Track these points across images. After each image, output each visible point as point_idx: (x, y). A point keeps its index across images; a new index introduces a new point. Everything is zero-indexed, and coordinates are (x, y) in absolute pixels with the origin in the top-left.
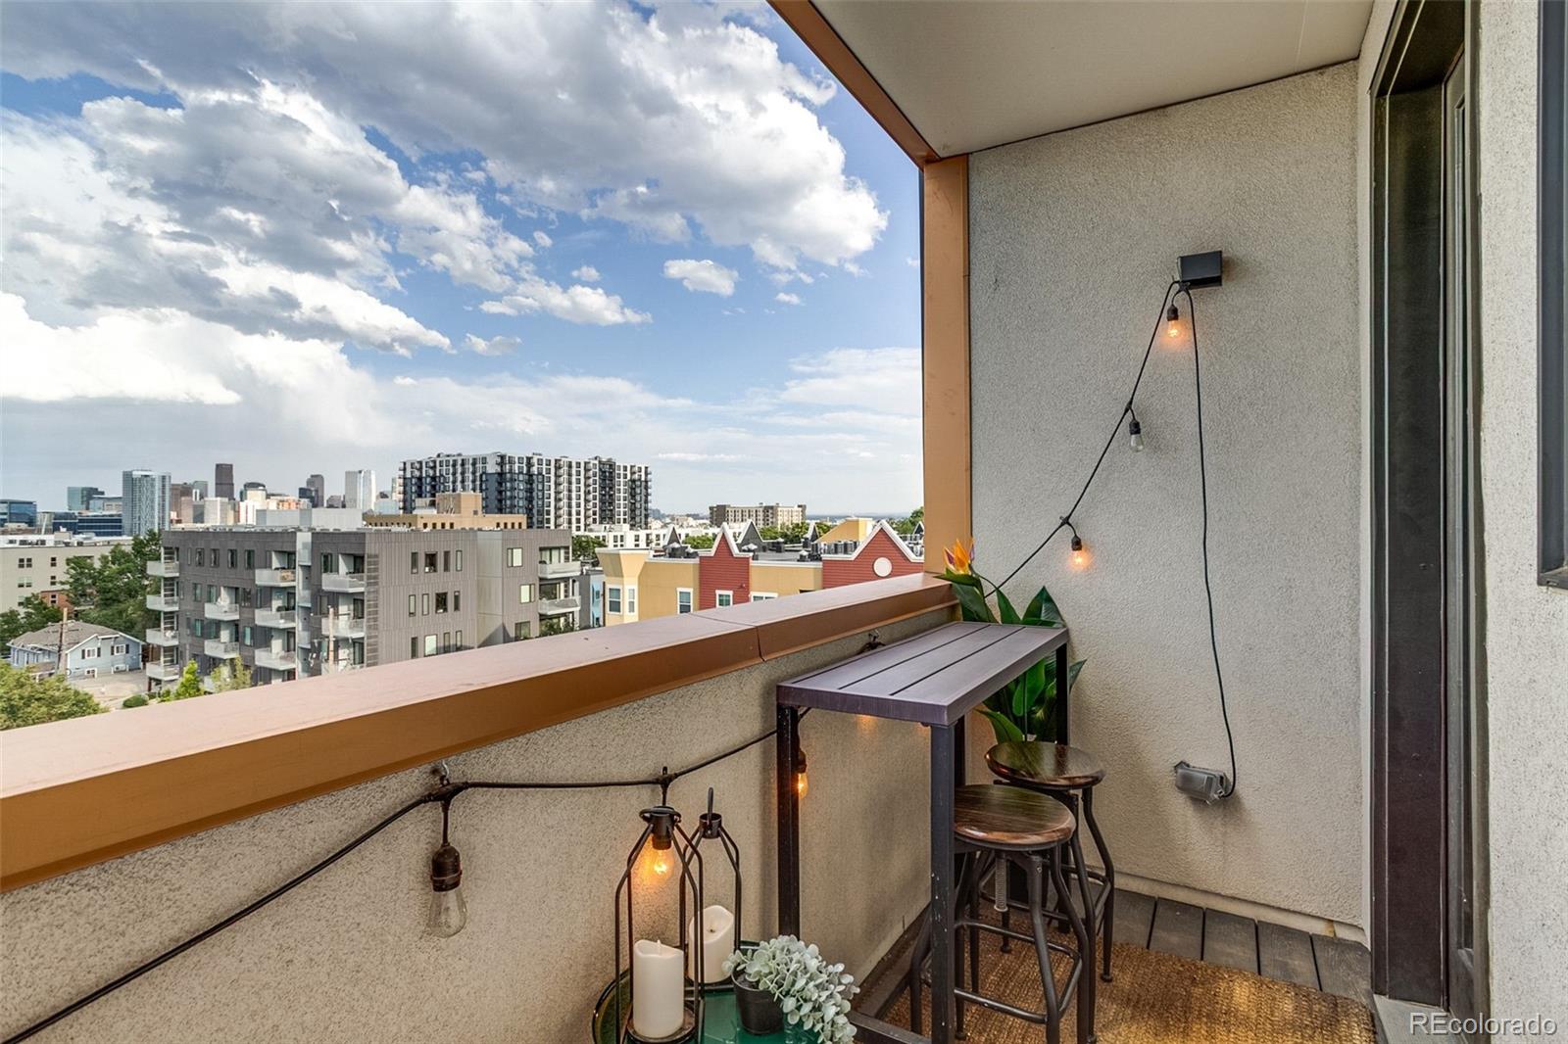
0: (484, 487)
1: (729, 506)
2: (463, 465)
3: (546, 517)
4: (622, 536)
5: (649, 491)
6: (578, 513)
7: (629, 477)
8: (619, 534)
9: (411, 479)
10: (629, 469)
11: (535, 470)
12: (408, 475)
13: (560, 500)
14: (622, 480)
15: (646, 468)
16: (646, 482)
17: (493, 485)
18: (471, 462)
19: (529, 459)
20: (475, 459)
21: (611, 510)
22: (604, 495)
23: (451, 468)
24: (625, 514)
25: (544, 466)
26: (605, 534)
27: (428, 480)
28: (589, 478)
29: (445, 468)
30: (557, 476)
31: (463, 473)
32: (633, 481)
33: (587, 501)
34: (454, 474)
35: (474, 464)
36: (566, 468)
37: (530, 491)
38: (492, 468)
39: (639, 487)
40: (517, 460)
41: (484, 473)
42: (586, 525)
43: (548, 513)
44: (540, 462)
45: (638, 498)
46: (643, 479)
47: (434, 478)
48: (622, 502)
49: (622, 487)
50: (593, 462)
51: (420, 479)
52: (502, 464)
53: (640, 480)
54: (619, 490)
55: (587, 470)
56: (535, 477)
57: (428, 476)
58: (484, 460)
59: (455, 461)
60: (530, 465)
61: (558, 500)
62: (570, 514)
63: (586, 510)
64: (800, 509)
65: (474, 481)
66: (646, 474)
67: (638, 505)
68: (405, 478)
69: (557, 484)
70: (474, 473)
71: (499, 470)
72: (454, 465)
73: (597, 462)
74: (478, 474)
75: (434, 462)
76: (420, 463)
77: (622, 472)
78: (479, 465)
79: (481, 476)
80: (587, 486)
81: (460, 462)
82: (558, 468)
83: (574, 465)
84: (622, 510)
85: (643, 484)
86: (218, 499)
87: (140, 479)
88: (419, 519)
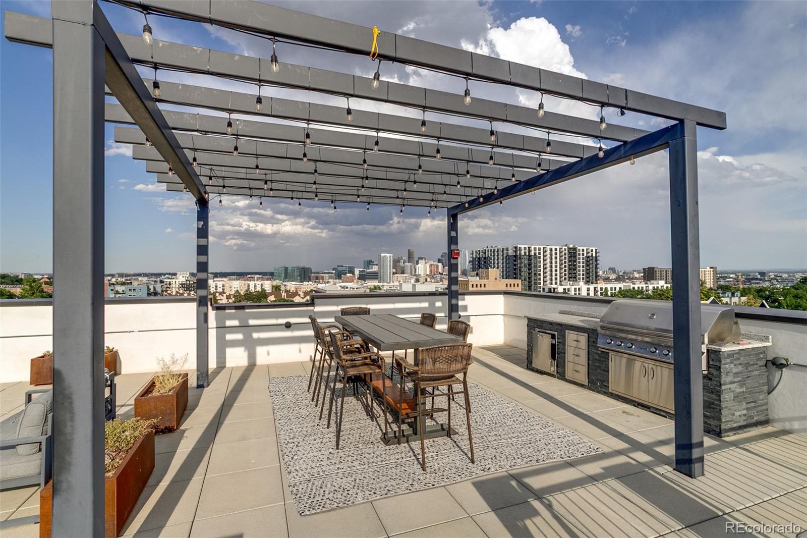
0: (507, 262)
1: (657, 268)
2: (498, 251)
3: (538, 277)
4: (579, 289)
5: (598, 262)
6: (556, 275)
7: (585, 255)
8: (577, 287)
9: (475, 258)
10: (585, 250)
11: (532, 253)
12: (474, 257)
13: (546, 268)
14: (581, 256)
15: (596, 250)
16: (596, 257)
17: (511, 260)
18: (501, 250)
19: (529, 248)
20: (503, 249)
21: (575, 273)
22: (571, 265)
23: (492, 253)
24: (583, 275)
25: (537, 251)
26: (569, 287)
28: (562, 256)
29: (490, 253)
30: (544, 256)
31: (498, 255)
32: (588, 257)
33: (561, 269)
34: (494, 256)
35: (503, 251)
36: (549, 251)
37: (530, 265)
38: (511, 252)
39: (592, 262)
40: (523, 249)
41: (507, 255)
42: (560, 281)
43: (540, 275)
44: (535, 249)
45: (591, 266)
46: (594, 255)
47: (485, 258)
48: (581, 269)
49: (581, 261)
50: (564, 247)
51: (479, 258)
52: (516, 252)
53: (592, 256)
54: (579, 262)
55: (561, 252)
56: (533, 257)
57: (482, 257)
58: (507, 249)
59: (494, 250)
60: (530, 251)
61: (545, 268)
62: (551, 275)
63: (560, 273)
64: (712, 270)
65: (503, 259)
66: (596, 253)
67: (591, 270)
68: (473, 258)
69: (544, 260)
70: (503, 255)
71: (514, 254)
72: (494, 252)
73: (566, 248)
74: (505, 256)
75: (485, 250)
76: (479, 251)
77: (581, 252)
78: (505, 252)
79: (506, 257)
80: (561, 260)
81: (496, 250)
82: (545, 252)
83: (553, 249)
84: (581, 273)
85: (594, 259)
86: (409, 264)
87: (383, 257)
88: (470, 282)
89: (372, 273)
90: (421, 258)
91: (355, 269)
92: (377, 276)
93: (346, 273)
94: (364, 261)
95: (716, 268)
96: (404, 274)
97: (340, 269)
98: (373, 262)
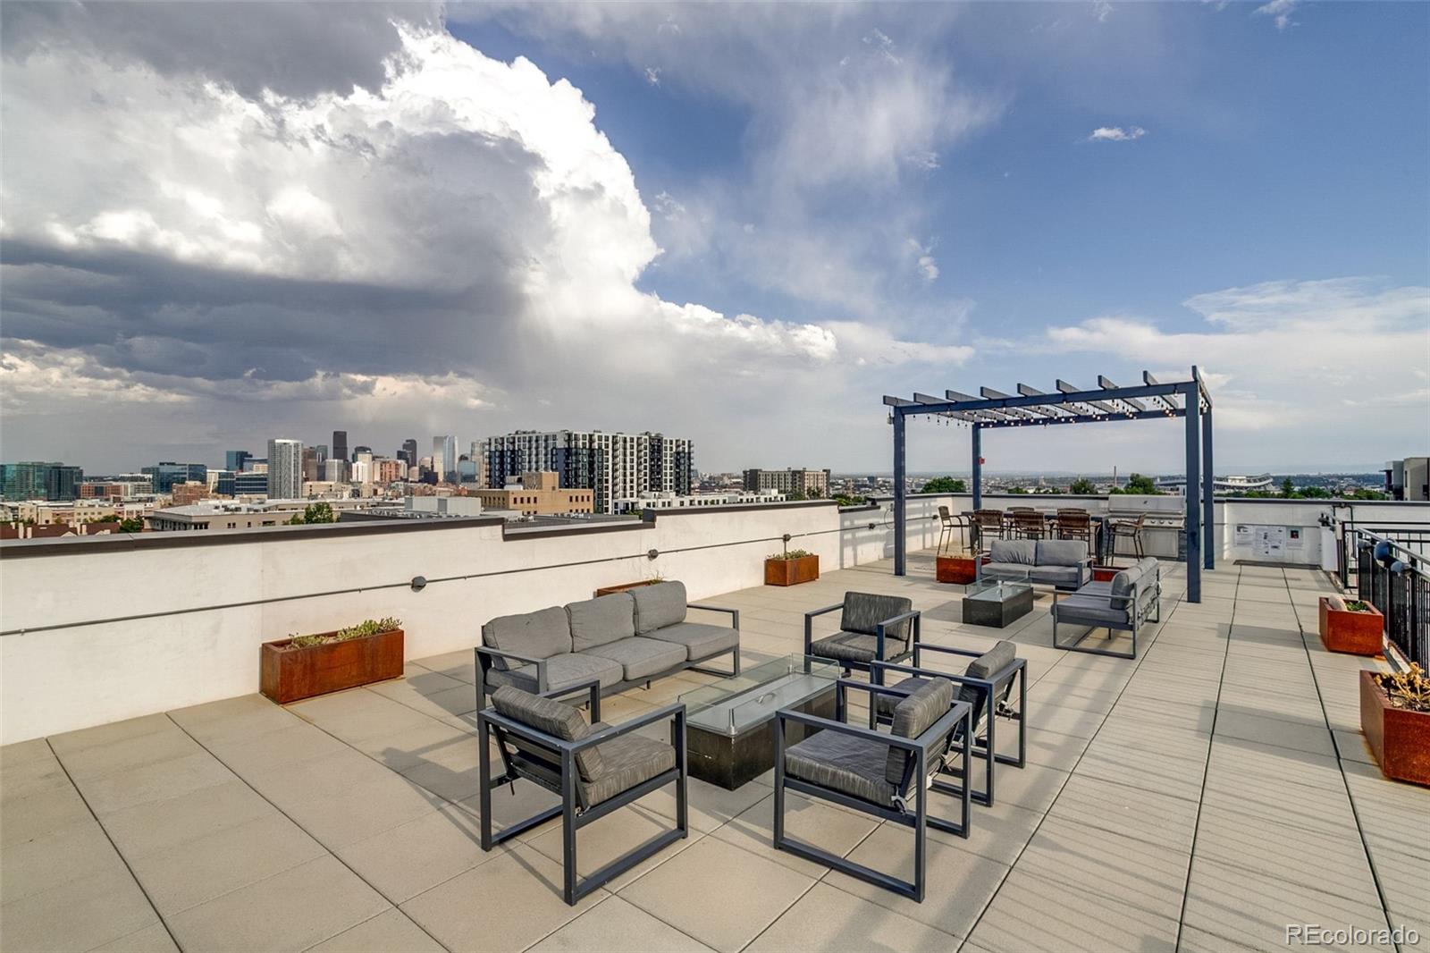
0: (554, 460)
1: (761, 470)
2: (537, 441)
3: (605, 485)
4: (669, 503)
5: (692, 461)
6: (632, 481)
7: (674, 450)
8: (666, 501)
9: (495, 452)
10: (674, 442)
11: (596, 445)
12: (493, 449)
13: (617, 470)
14: (668, 452)
15: (689, 442)
16: (689, 453)
17: (562, 458)
18: (543, 438)
19: (591, 436)
20: (547, 437)
21: (659, 479)
22: (654, 466)
23: (527, 443)
24: (671, 481)
25: (603, 442)
26: (655, 500)
27: (509, 453)
28: (641, 451)
29: (522, 443)
30: (614, 450)
31: (537, 448)
32: (678, 453)
33: (639, 471)
34: (530, 448)
35: (546, 440)
36: (621, 443)
37: (591, 464)
38: (561, 444)
39: (683, 459)
40: (581, 437)
41: (554, 448)
42: (638, 492)
43: (607, 481)
44: (600, 438)
45: (682, 467)
46: (686, 451)
47: (513, 452)
48: (668, 471)
49: (668, 458)
50: (644, 437)
51: (502, 452)
52: (569, 441)
53: (684, 452)
54: (666, 461)
55: (639, 445)
56: (596, 452)
57: (508, 450)
58: (554, 437)
59: (530, 438)
60: (591, 441)
61: (615, 471)
62: (625, 482)
63: (638, 479)
64: (825, 473)
65: (546, 455)
66: (689, 447)
67: (682, 474)
68: (490, 451)
69: (614, 457)
70: (546, 448)
71: (567, 446)
72: (530, 441)
73: (647, 437)
74: (549, 449)
75: (514, 438)
76: (503, 439)
77: (668, 446)
78: (550, 442)
79: (552, 450)
80: (639, 458)
81: (534, 439)
82: (615, 443)
83: (628, 440)
84: (668, 478)
85: (687, 455)
86: (336, 461)
87: (281, 446)
88: (510, 495)
89: (251, 479)
90: (363, 449)
91: (208, 471)
92: (265, 484)
93: (185, 479)
94: (229, 454)
95: (829, 471)
96: (324, 480)
97: (165, 470)
98: (251, 456)
